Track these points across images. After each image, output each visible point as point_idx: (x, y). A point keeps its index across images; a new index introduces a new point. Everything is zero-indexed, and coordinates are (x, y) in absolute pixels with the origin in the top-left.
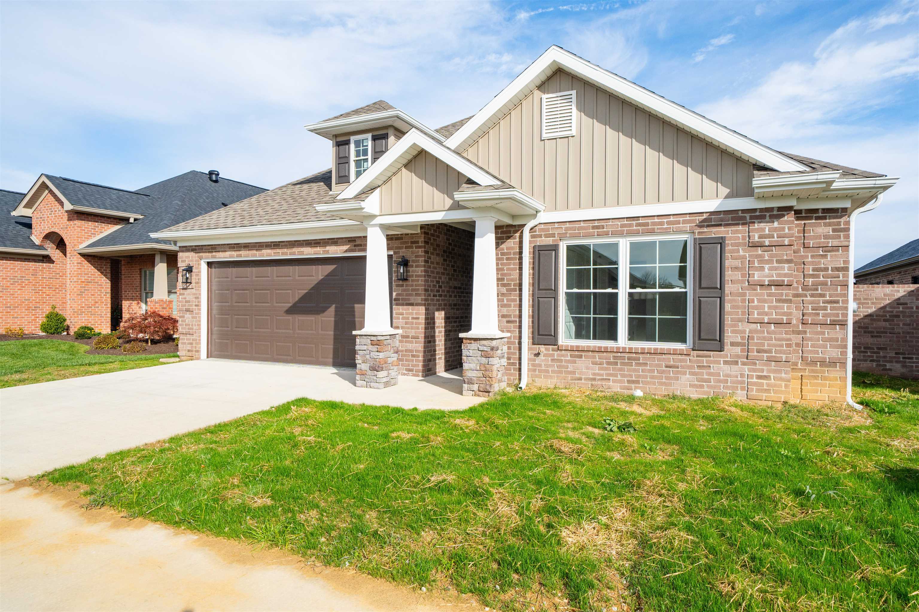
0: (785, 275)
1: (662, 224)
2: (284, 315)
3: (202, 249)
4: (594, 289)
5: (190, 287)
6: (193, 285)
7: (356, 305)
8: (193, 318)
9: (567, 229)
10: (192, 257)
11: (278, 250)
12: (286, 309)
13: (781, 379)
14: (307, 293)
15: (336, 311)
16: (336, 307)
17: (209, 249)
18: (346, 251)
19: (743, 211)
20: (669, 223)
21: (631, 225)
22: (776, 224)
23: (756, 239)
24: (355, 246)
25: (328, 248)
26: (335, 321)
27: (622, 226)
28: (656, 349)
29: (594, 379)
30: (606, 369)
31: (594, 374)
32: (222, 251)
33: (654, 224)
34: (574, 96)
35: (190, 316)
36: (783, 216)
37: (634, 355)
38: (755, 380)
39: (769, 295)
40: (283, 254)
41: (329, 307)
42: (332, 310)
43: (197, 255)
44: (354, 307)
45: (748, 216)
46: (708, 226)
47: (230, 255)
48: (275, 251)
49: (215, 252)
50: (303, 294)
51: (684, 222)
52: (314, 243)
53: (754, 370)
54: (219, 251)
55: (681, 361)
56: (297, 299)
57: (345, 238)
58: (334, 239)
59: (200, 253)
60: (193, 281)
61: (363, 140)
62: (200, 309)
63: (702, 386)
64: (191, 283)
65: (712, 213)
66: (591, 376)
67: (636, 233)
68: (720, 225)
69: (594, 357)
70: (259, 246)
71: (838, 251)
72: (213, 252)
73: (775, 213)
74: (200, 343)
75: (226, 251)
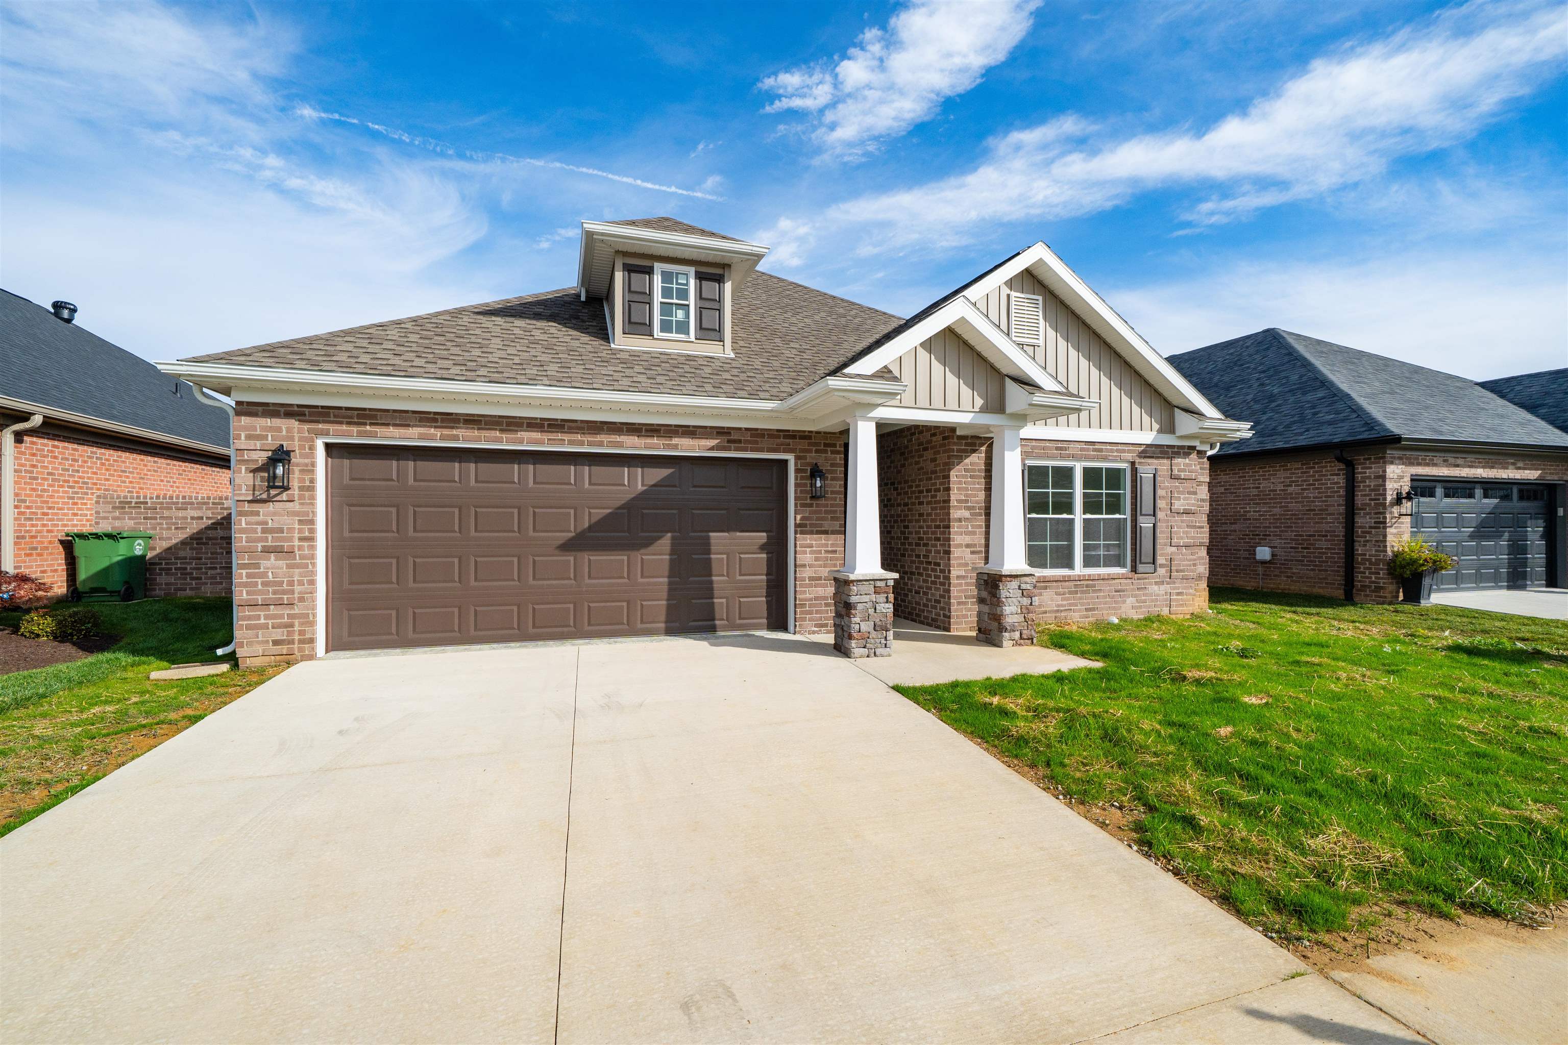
0: (1193, 505)
1: (1112, 451)
2: (557, 552)
3: (328, 415)
4: (1053, 514)
5: (284, 496)
6: (295, 492)
7: (711, 534)
8: (289, 566)
9: (1033, 448)
10: (289, 430)
11: (560, 436)
12: (561, 542)
13: (1190, 594)
14: (610, 513)
15: (673, 545)
16: (673, 538)
17: (351, 417)
18: (712, 449)
19: (1168, 446)
20: (1117, 451)
21: (1088, 450)
22: (1187, 461)
23: (1177, 473)
24: (729, 441)
25: (675, 441)
26: (671, 561)
27: (1082, 449)
28: (1109, 575)
29: (1057, 611)
30: (1068, 599)
31: (1058, 606)
32: (395, 425)
33: (1107, 450)
34: (1041, 302)
35: (282, 563)
36: (1190, 454)
37: (1091, 582)
38: (1175, 597)
39: (1182, 521)
40: (571, 443)
41: (659, 538)
42: (666, 542)
43: (306, 427)
44: (708, 538)
45: (1170, 450)
46: (1145, 457)
47: (420, 434)
48: (552, 436)
49: (371, 424)
50: (601, 516)
51: (1129, 451)
52: (647, 431)
53: (1174, 588)
54: (388, 425)
55: (1126, 584)
56: (586, 525)
57: (711, 428)
58: (688, 426)
59: (318, 422)
60: (295, 484)
61: (677, 274)
62: (313, 548)
63: (1140, 607)
64: (286, 488)
65: (1148, 445)
66: (1055, 608)
67: (1092, 459)
68: (1152, 457)
69: (1058, 587)
70: (511, 424)
71: (1202, 485)
72: (365, 424)
73: (1186, 451)
74: (312, 624)
75: (408, 426)
